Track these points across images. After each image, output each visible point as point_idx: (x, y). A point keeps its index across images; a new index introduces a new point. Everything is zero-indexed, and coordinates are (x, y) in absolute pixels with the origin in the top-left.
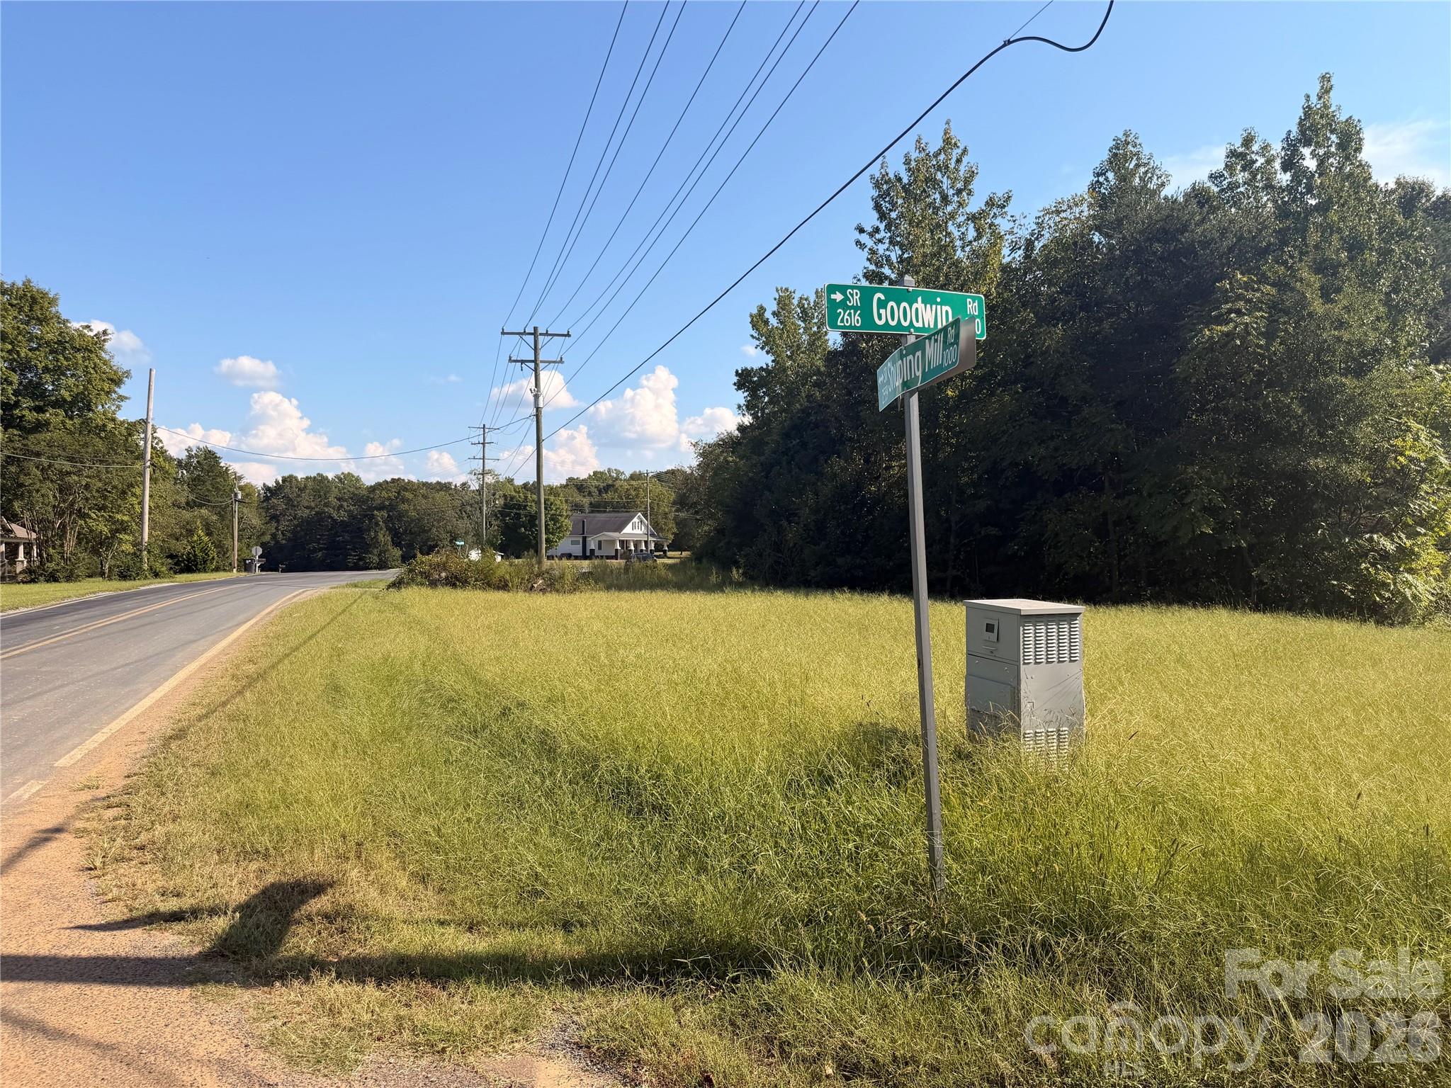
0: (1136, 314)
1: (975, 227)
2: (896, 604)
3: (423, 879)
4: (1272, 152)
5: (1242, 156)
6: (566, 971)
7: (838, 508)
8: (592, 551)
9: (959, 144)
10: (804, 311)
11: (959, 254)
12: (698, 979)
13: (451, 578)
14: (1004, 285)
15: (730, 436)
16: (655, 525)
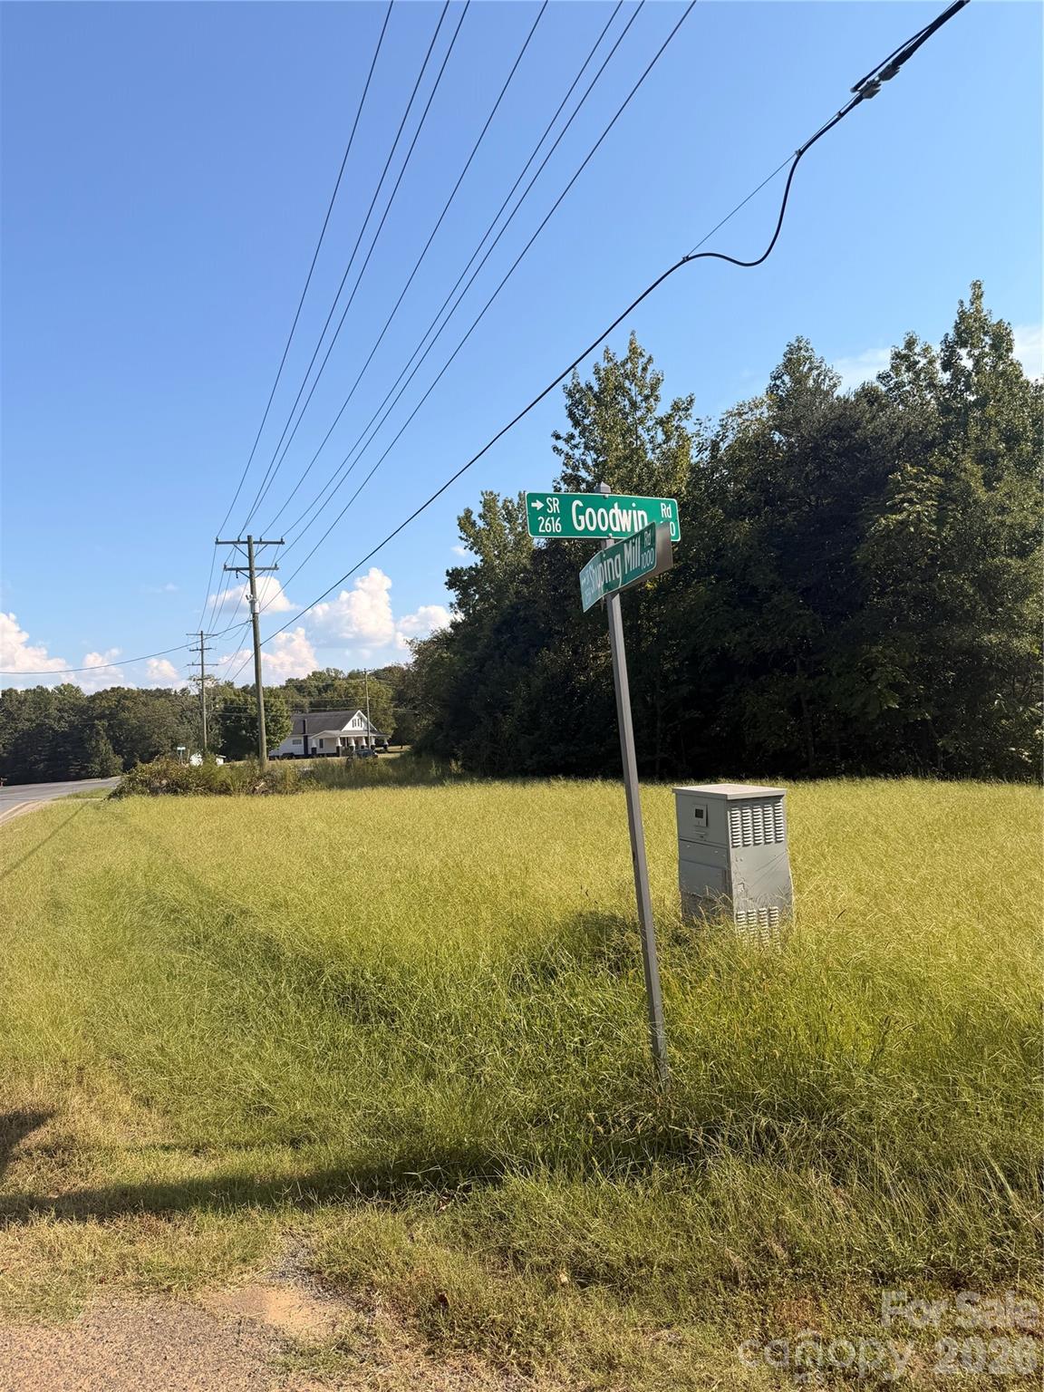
0: (817, 507)
1: (663, 430)
2: (609, 789)
3: (147, 1102)
4: (932, 354)
5: (905, 358)
6: (294, 1193)
7: (549, 699)
8: (314, 749)
9: (644, 353)
10: (509, 512)
11: (650, 456)
12: (429, 1190)
13: (172, 785)
14: (693, 484)
15: (444, 633)
16: (375, 721)
